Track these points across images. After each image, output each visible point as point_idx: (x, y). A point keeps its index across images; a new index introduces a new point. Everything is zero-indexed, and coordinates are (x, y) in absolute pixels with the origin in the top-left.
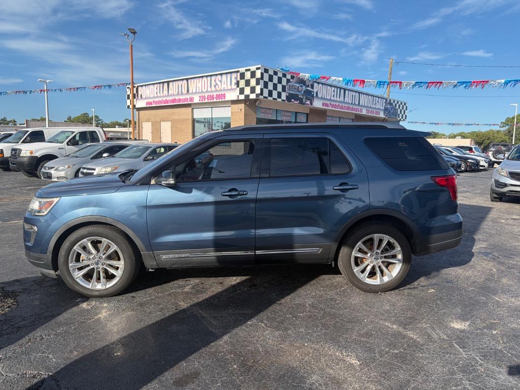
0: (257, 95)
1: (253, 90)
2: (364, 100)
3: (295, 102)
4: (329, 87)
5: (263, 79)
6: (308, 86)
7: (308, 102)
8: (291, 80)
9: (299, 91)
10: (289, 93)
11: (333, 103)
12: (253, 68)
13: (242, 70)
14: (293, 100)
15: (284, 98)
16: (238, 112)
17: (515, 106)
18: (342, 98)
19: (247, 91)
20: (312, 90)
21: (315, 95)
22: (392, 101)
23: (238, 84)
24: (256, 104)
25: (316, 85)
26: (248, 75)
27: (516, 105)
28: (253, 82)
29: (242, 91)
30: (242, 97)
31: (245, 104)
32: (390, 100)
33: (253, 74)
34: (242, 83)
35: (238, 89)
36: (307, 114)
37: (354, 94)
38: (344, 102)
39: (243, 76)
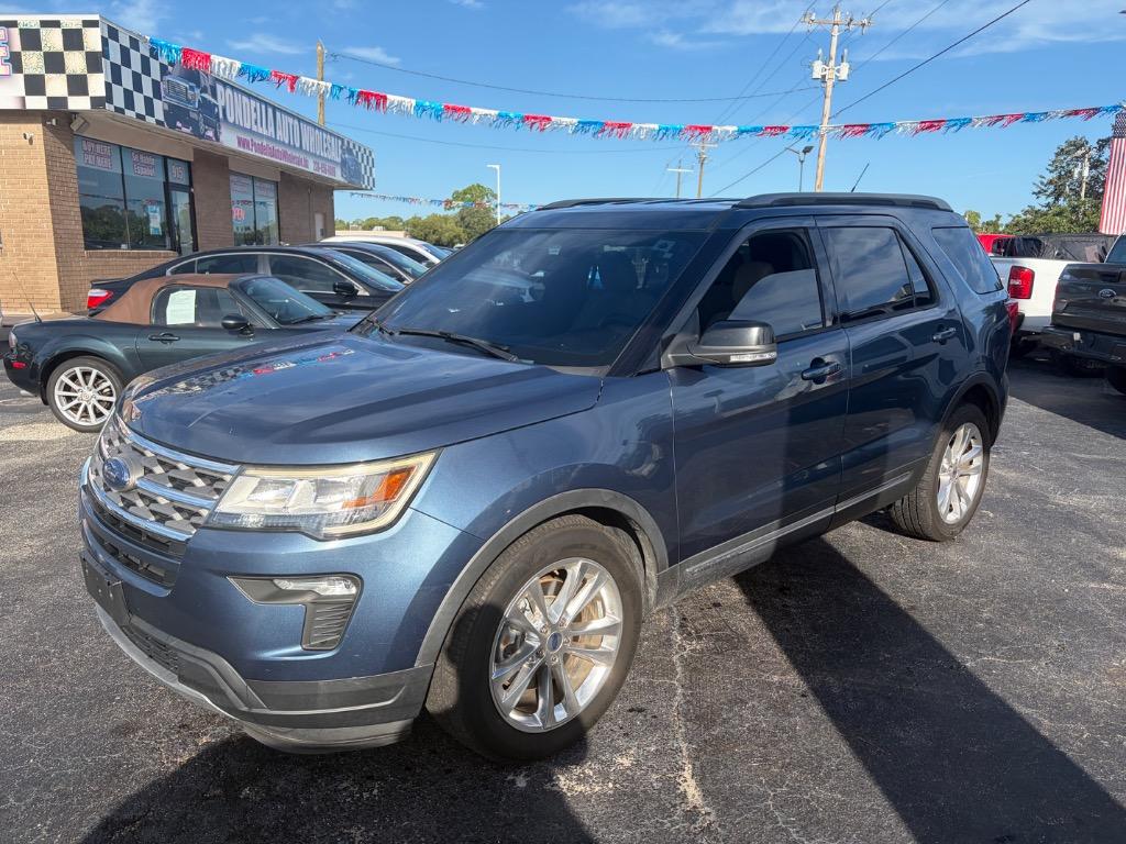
0: (96, 102)
1: (78, 85)
2: (310, 139)
3: (184, 129)
4: (245, 99)
5: (107, 57)
6: (204, 90)
7: (210, 133)
8: (170, 68)
9: (188, 101)
10: (170, 105)
11: (258, 141)
12: (72, 21)
13: (31, 20)
14: (179, 124)
15: (159, 115)
16: (20, 147)
17: (495, 169)
18: (271, 129)
19: (57, 86)
20: (213, 100)
21: (221, 116)
22: (351, 146)
23: (15, 62)
24: (75, 127)
25: (219, 88)
26: (53, 40)
27: (497, 167)
28: (75, 62)
29: (35, 85)
30: (38, 103)
31: (44, 125)
32: (348, 143)
33: (73, 39)
34: (33, 62)
35: (20, 78)
36: (189, 163)
37: (291, 120)
38: (275, 140)
39: (31, 39)
